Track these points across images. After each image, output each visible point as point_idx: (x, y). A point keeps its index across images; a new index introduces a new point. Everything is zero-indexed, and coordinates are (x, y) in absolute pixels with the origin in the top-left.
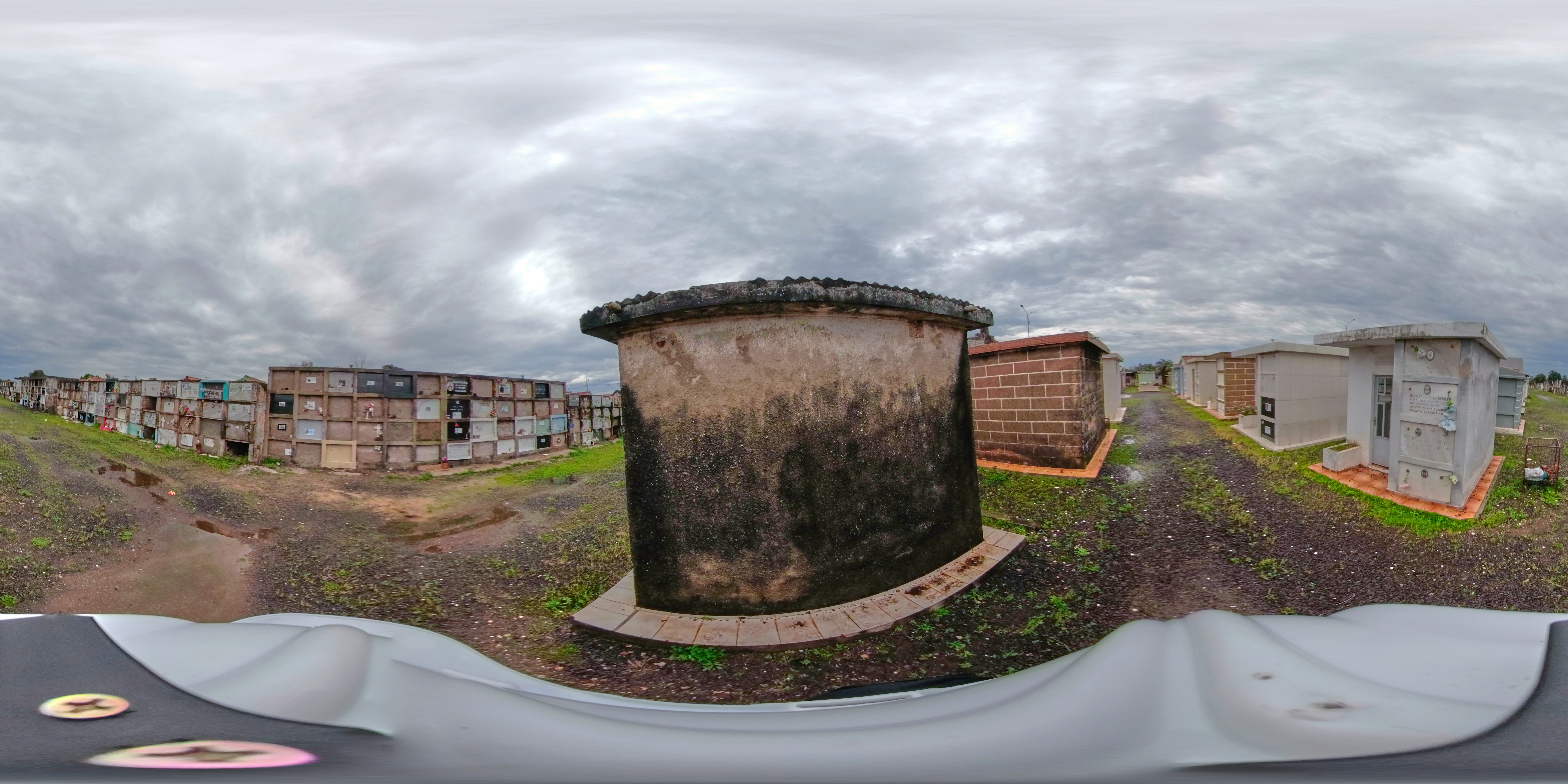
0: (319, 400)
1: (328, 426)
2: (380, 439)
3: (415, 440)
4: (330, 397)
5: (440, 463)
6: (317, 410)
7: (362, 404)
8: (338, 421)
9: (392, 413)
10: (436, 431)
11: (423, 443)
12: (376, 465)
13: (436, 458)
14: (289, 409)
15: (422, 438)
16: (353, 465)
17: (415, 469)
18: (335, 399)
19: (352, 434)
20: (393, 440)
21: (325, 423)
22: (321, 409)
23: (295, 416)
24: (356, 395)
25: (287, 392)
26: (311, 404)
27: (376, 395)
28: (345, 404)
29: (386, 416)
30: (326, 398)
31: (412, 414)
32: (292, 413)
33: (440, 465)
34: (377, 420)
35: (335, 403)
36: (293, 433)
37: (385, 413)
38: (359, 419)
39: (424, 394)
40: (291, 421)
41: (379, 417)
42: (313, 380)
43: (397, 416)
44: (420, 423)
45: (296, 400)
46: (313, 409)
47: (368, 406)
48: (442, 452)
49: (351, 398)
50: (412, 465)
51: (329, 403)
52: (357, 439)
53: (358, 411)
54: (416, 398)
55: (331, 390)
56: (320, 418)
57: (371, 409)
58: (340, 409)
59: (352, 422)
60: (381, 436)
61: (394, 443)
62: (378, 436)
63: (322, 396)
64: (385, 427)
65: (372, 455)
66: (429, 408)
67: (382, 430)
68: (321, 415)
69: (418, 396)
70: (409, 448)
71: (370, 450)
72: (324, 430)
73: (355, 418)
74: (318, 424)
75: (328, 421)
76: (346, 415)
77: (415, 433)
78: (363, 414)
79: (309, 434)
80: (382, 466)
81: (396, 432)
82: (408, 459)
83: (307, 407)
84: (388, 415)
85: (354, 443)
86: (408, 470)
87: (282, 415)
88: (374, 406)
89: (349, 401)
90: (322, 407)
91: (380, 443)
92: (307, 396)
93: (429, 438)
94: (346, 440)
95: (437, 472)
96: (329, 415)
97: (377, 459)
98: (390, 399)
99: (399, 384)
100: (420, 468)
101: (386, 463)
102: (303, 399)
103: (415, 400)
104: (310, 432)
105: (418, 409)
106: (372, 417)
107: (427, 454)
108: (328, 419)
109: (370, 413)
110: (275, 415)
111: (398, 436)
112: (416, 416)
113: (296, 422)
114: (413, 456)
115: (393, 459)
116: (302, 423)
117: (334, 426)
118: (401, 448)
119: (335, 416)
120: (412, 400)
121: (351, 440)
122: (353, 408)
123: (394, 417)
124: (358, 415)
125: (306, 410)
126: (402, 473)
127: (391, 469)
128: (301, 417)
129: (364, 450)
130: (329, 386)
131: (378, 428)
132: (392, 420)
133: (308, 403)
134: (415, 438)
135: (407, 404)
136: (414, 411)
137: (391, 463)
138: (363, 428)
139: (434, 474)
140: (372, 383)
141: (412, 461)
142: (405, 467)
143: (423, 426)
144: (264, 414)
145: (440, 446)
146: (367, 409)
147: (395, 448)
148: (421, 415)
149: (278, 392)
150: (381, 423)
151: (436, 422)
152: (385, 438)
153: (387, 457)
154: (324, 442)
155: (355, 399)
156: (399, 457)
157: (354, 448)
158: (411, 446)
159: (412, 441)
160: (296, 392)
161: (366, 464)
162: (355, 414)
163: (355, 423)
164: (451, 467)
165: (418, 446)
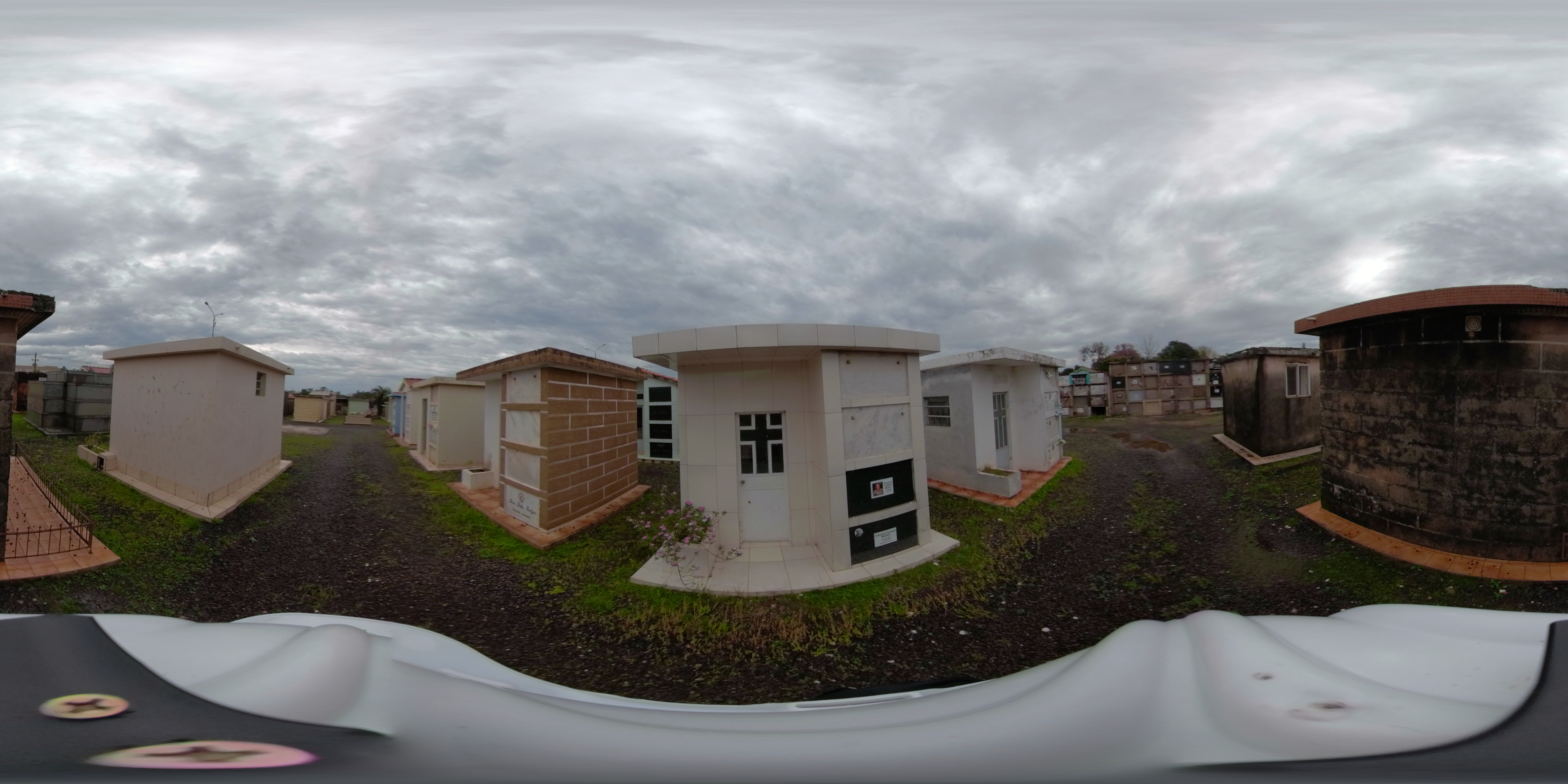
0: (1139, 379)
1: (1145, 393)
2: (1173, 397)
4: (1145, 376)
5: (1206, 409)
6: (1139, 384)
7: (1163, 379)
8: (1150, 389)
10: (1203, 392)
11: (1197, 399)
12: (1172, 411)
13: (1204, 406)
14: (1123, 385)
15: (1196, 395)
16: (1159, 412)
17: (1193, 413)
18: (1148, 378)
19: (1158, 396)
20: (1181, 397)
21: (1143, 391)
22: (1141, 383)
23: (1127, 388)
25: (1121, 376)
26: (1135, 381)
27: (1170, 375)
28: (1153, 380)
30: (1143, 377)
31: (1190, 383)
32: (1124, 387)
35: (1148, 380)
36: (1126, 398)
37: (1175, 383)
38: (1162, 387)
39: (1197, 372)
40: (1126, 392)
41: (1172, 385)
42: (1136, 368)
44: (1195, 387)
45: (1126, 380)
46: (1136, 384)
48: (1208, 403)
50: (1191, 410)
51: (1145, 380)
52: (1161, 398)
53: (1160, 383)
55: (1146, 373)
56: (1141, 388)
57: (1168, 381)
58: (1151, 382)
60: (1174, 396)
61: (1181, 399)
63: (1140, 377)
64: (1176, 391)
65: (1169, 406)
66: (1200, 378)
67: (1174, 392)
70: (1190, 402)
71: (1168, 404)
72: (1143, 395)
74: (1139, 391)
75: (1145, 390)
76: (1154, 386)
77: (1192, 393)
78: (1163, 385)
80: (1175, 412)
81: (1182, 393)
82: (1189, 408)
83: (1133, 383)
84: (1177, 384)
85: (1160, 400)
86: (1190, 413)
87: (1121, 389)
88: (1169, 379)
89: (1156, 378)
91: (1174, 399)
92: (1133, 377)
93: (1200, 396)
94: (1156, 399)
95: (1205, 413)
96: (1145, 386)
97: (1172, 408)
98: (1177, 375)
99: (1182, 367)
100: (1196, 412)
101: (1177, 410)
102: (1130, 379)
103: (1192, 375)
104: (1135, 397)
105: (1193, 380)
106: (1168, 386)
107: (1200, 404)
108: (1145, 388)
109: (1167, 383)
110: (1116, 390)
111: (1183, 395)
112: (1192, 384)
113: (1128, 392)
114: (1192, 406)
116: (1131, 393)
117: (1149, 392)
118: (1185, 401)
119: (1149, 386)
121: (1158, 399)
122: (1158, 382)
123: (1180, 385)
125: (1133, 385)
128: (1131, 389)
129: (1165, 404)
131: (1172, 391)
132: (1179, 387)
133: (1133, 381)
135: (1187, 377)
136: (1191, 381)
137: (1180, 410)
138: (1164, 392)
139: (1203, 414)
140: (1168, 368)
142: (1187, 412)
143: (1196, 390)
144: (1110, 390)
145: (1206, 399)
146: (1166, 381)
147: (1182, 402)
148: (1195, 383)
149: (1116, 376)
150: (1173, 388)
152: (1176, 397)
153: (1178, 407)
154: (1144, 402)
155: (1159, 376)
156: (1184, 406)
157: (1160, 403)
158: (1191, 400)
159: (1191, 397)
160: (1126, 375)
161: (1167, 411)
162: (1159, 385)
163: (1159, 390)
164: (1213, 411)
165: (1194, 400)
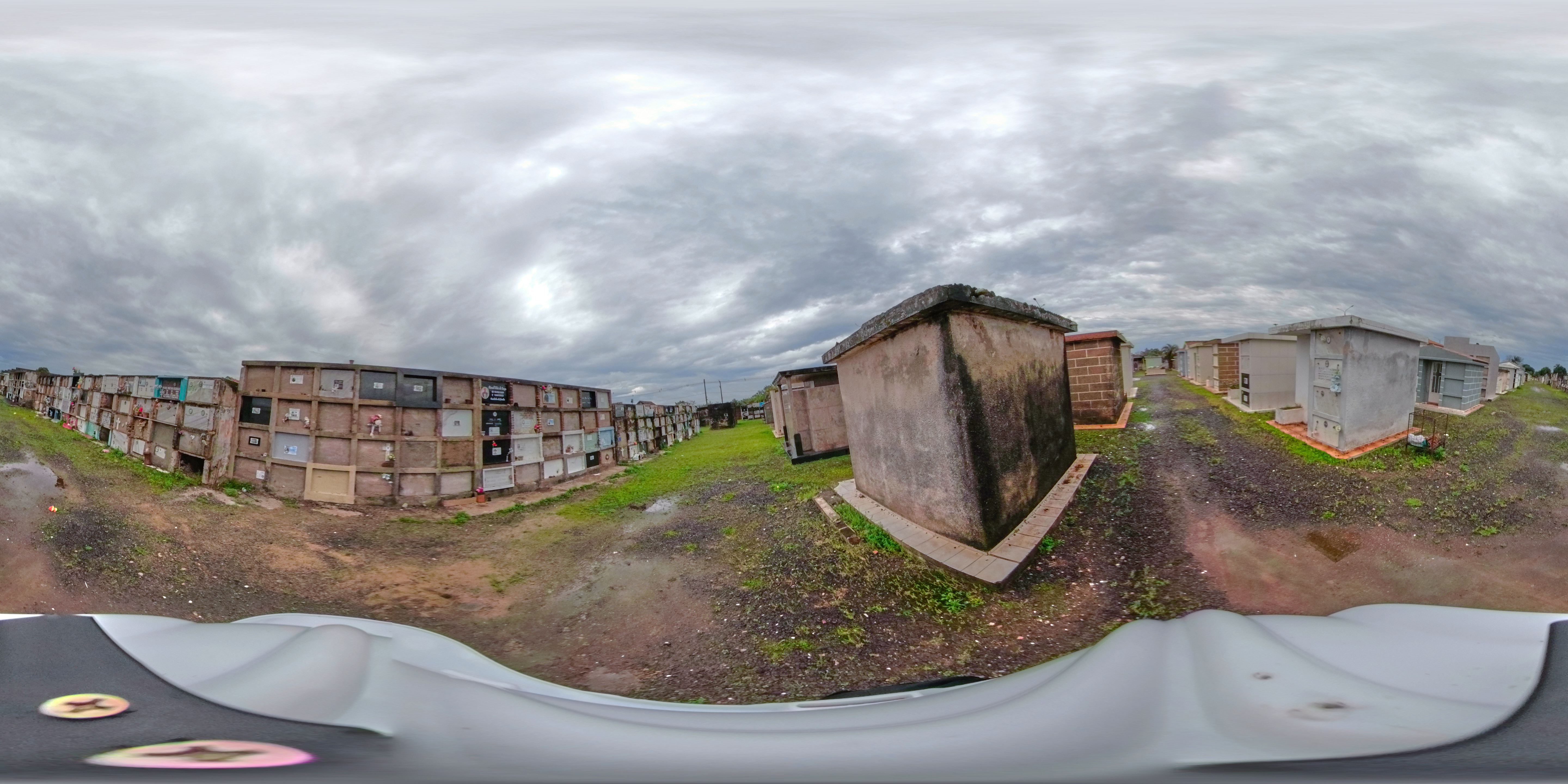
0: (306, 407)
1: (317, 445)
2: (390, 464)
3: (439, 466)
4: (321, 403)
5: (473, 496)
6: (302, 421)
7: (366, 416)
8: (331, 438)
9: (407, 429)
10: (468, 453)
11: (451, 470)
12: (384, 500)
13: (468, 489)
14: (264, 418)
15: (449, 462)
16: (348, 497)
17: (440, 505)
18: (329, 406)
19: (349, 456)
20: (409, 465)
21: (313, 439)
22: (307, 419)
23: (272, 427)
24: (357, 402)
25: (264, 395)
26: (295, 413)
27: (385, 403)
28: (341, 414)
29: (400, 432)
30: (315, 405)
31: (435, 431)
33: (474, 499)
34: (386, 438)
35: (328, 413)
36: (268, 450)
37: (397, 427)
38: (360, 436)
39: (452, 402)
40: (267, 434)
41: (388, 434)
42: (299, 379)
43: (414, 432)
44: (445, 442)
45: (274, 405)
46: (298, 419)
47: (373, 417)
48: (476, 480)
49: (351, 405)
50: (435, 499)
51: (319, 411)
52: (357, 463)
53: (359, 424)
54: (441, 408)
55: (322, 394)
56: (306, 432)
57: (378, 422)
58: (335, 421)
59: (350, 439)
60: (392, 460)
61: (411, 470)
62: (387, 460)
63: (310, 402)
64: (398, 448)
65: (378, 486)
66: (458, 422)
67: (393, 452)
68: (308, 428)
69: (444, 406)
70: (431, 477)
71: (375, 480)
72: (311, 449)
73: (354, 434)
74: (304, 439)
75: (317, 437)
76: (342, 430)
77: (438, 457)
78: (367, 429)
79: (290, 453)
80: (392, 502)
81: (412, 455)
82: (428, 491)
83: (289, 416)
84: (402, 430)
85: (353, 469)
86: (429, 506)
87: (255, 425)
88: (382, 418)
89: (346, 410)
90: (310, 418)
91: (390, 470)
92: (291, 401)
93: (459, 463)
94: (342, 464)
95: (469, 509)
96: (318, 428)
97: (385, 491)
98: (405, 408)
99: (418, 388)
100: (447, 503)
101: (397, 498)
102: (283, 405)
103: (439, 411)
104: (293, 450)
105: (443, 423)
106: (379, 433)
107: (456, 484)
108: (317, 433)
109: (377, 428)
110: (246, 425)
111: (416, 460)
112: (440, 434)
113: (273, 435)
114: (437, 488)
115: (407, 491)
116: (281, 438)
117: (325, 444)
118: (419, 477)
119: (327, 430)
120: (435, 410)
121: (349, 465)
122: (352, 420)
123: (411, 434)
124: (359, 430)
125: (288, 420)
126: (422, 512)
127: (405, 505)
128: (280, 429)
129: (366, 479)
130: (320, 389)
131: (388, 448)
132: (407, 438)
133: (291, 410)
134: (439, 462)
135: (428, 416)
136: (438, 426)
137: (405, 497)
138: (365, 448)
139: (465, 512)
140: (379, 386)
141: (434, 495)
142: (424, 503)
143: (450, 446)
144: (231, 423)
145: (472, 472)
146: (372, 422)
147: (411, 477)
148: (448, 431)
149: (252, 394)
150: (392, 442)
151: (468, 441)
152: (397, 463)
153: (400, 488)
154: (310, 466)
155: (356, 407)
156: (416, 489)
157: (353, 475)
158: (434, 474)
159: (435, 467)
160: (274, 394)
161: (369, 498)
162: (355, 428)
163: (354, 442)
164: (489, 500)
165: (443, 473)
